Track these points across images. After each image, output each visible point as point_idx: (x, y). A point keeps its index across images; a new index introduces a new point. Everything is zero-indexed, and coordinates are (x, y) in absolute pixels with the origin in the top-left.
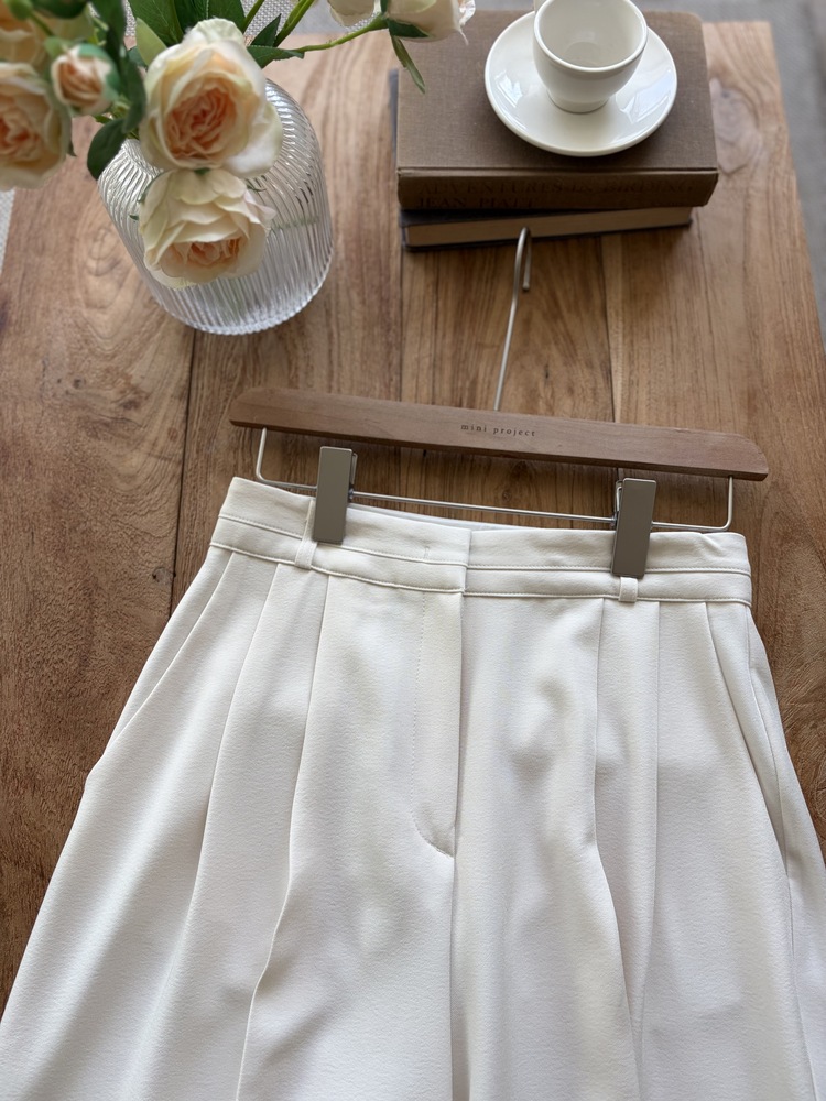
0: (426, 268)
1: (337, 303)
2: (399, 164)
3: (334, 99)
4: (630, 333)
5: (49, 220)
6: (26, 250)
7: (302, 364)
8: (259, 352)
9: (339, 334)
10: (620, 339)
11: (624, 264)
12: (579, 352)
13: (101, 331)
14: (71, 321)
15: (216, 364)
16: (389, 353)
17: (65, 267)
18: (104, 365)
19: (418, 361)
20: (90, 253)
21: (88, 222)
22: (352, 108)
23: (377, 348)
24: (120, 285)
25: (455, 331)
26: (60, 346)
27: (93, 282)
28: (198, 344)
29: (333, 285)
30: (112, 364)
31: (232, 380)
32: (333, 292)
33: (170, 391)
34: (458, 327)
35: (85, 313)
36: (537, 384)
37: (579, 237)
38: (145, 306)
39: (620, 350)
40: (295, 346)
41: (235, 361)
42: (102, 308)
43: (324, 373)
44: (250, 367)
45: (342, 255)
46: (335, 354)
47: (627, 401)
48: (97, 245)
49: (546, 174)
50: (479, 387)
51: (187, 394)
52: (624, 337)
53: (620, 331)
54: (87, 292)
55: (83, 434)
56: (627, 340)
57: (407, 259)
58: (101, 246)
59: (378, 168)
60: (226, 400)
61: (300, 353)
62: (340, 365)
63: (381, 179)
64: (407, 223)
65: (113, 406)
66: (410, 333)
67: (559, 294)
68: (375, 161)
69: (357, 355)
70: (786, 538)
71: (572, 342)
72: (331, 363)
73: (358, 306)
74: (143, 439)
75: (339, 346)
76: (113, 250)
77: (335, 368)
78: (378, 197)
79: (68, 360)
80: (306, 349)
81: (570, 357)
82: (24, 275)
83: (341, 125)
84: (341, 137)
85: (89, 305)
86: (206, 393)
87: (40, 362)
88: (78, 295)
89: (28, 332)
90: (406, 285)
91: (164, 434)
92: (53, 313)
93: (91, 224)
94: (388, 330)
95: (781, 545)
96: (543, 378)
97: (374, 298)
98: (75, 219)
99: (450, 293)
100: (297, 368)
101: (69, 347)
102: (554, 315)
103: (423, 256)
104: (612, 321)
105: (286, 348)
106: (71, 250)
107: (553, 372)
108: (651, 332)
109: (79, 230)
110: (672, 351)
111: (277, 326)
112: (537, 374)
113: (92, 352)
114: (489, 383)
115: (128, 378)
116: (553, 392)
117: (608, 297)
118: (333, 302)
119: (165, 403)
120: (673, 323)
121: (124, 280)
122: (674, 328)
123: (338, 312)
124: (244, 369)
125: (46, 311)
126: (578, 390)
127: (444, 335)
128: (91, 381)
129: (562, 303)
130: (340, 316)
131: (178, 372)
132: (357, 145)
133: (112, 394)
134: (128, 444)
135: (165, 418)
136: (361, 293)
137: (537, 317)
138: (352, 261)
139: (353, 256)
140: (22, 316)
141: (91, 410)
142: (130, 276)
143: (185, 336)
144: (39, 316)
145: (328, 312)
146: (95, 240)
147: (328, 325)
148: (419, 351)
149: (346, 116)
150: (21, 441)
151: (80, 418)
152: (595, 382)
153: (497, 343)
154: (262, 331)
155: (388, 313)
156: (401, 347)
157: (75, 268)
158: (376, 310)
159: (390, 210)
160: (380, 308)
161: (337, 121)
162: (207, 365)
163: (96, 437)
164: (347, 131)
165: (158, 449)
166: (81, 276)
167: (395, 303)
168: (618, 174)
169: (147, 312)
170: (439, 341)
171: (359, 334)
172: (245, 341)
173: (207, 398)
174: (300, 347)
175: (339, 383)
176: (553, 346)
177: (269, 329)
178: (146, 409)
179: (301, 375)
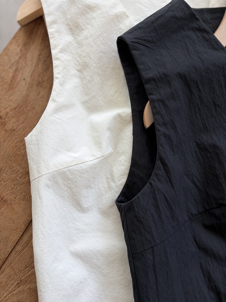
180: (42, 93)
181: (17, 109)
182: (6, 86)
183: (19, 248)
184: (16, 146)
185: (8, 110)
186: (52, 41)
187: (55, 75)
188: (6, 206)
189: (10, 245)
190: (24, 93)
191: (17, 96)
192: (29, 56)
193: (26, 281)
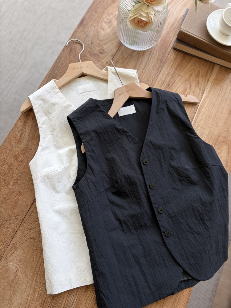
0: (175, 54)
1: (153, 52)
2: (181, 27)
3: (172, 9)
4: (212, 86)
5: (100, 6)
6: (93, 10)
7: (140, 61)
8: (132, 54)
9: (151, 59)
10: (209, 87)
11: (217, 72)
12: (199, 86)
13: (101, 35)
14: (96, 30)
15: (122, 53)
16: (159, 67)
17: (99, 18)
18: (99, 42)
19: (165, 72)
20: (106, 17)
21: (108, 11)
22: (175, 13)
23: (157, 65)
24: (109, 27)
25: (175, 69)
26: (91, 34)
27: (104, 24)
28: (120, 47)
29: (154, 48)
30: (101, 43)
31: (124, 58)
32: (153, 50)
33: (110, 54)
34: (176, 69)
35: (99, 29)
36: (187, 88)
37: (211, 62)
38: (113, 34)
39: (208, 89)
40: (140, 57)
41: (126, 54)
42: (103, 30)
43: (144, 65)
44: (129, 56)
45: (159, 43)
46: (148, 62)
47: (204, 100)
48: (108, 16)
49: (211, 44)
50: (175, 83)
51: (113, 56)
52: (210, 87)
53: (210, 85)
54: (102, 25)
55: (89, 54)
56: (210, 88)
57: (172, 50)
58: (109, 17)
59: (175, 28)
60: (121, 61)
61: (141, 59)
62: (148, 65)
63: (174, 30)
64: (176, 42)
65: (97, 51)
66: (165, 65)
67: (201, 72)
68: (175, 26)
69: (153, 65)
70: (224, 142)
71: (199, 83)
72: (146, 64)
73: (157, 55)
74: (101, 61)
75: (150, 61)
76: (111, 19)
77: (147, 65)
78: (172, 34)
79: (92, 37)
80: (142, 58)
81: (197, 86)
82: (90, 15)
83: (171, 15)
84: (170, 17)
85: (101, 28)
86: (118, 58)
87: (86, 35)
88: (100, 25)
89: (86, 28)
90: (169, 55)
91: (105, 62)
92: (93, 26)
93: (109, 11)
94: (161, 63)
95: (222, 143)
96: (189, 87)
97: (161, 55)
98: (106, 9)
99: (178, 61)
100: (139, 61)
101: (93, 35)
102: (198, 76)
103: (176, 51)
104: (209, 82)
105: (138, 56)
106: (102, 15)
107: (192, 87)
108: (216, 89)
109: (106, 11)
110: (219, 94)
111: (139, 51)
112: (188, 86)
113: (97, 38)
114: (178, 83)
115: (103, 47)
116: (190, 91)
117: (211, 77)
118: (152, 52)
119: (108, 56)
120: (222, 89)
121: (110, 26)
122: (221, 90)
123: (152, 54)
124: (128, 57)
125: (91, 25)
126: (195, 93)
127: (173, 69)
128: (95, 44)
129: (200, 74)
130: (153, 55)
131: (114, 51)
132: (173, 21)
133: (98, 49)
134: (97, 61)
135: (107, 59)
136: (159, 53)
137: (194, 75)
138: (160, 45)
139: (161, 44)
140: (86, 24)
141: (92, 50)
142: (112, 26)
143: (118, 44)
144: (90, 25)
145: (150, 53)
146: (108, 15)
147: (149, 56)
148: (166, 70)
149: (173, 13)
150: (75, 50)
151: (89, 51)
152: (200, 93)
153: (183, 76)
154: (135, 50)
155: (163, 59)
156: (162, 67)
157: (101, 19)
158: (161, 58)
159: (173, 38)
160: (162, 57)
161: (171, 14)
162: (120, 52)
163: (91, 56)
164: (172, 17)
165: (103, 64)
166: (102, 21)
167: (165, 58)
168: (226, 51)
169: (112, 35)
170: (171, 70)
171: (155, 61)
172: (130, 51)
173: (117, 59)
174: (141, 57)
175: (146, 68)
176: (194, 82)
177: (137, 51)
178: (104, 55)
179: (139, 63)
180: (34, 143)
181: (23, 151)
182: (17, 141)
183: (29, 213)
184: (24, 168)
185: (19, 152)
186: (37, 120)
187: (40, 135)
188: (21, 195)
189: (25, 213)
190: (26, 143)
191: (22, 145)
192: (27, 126)
193: (34, 228)
